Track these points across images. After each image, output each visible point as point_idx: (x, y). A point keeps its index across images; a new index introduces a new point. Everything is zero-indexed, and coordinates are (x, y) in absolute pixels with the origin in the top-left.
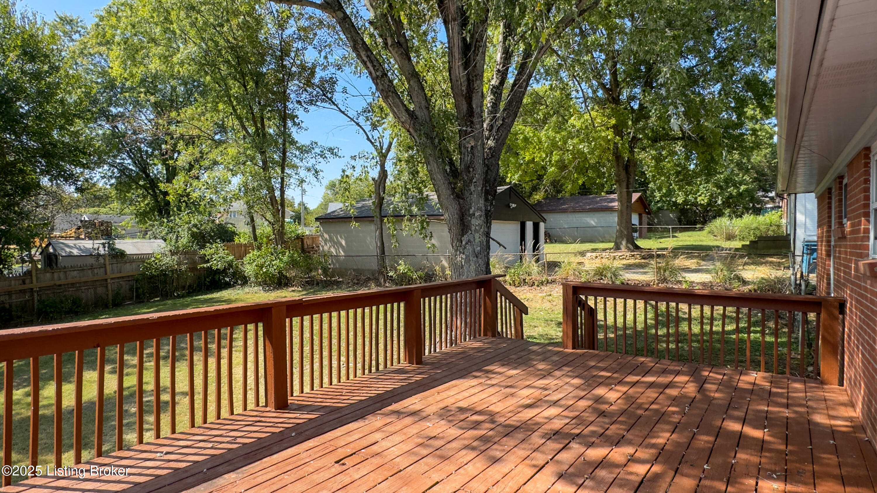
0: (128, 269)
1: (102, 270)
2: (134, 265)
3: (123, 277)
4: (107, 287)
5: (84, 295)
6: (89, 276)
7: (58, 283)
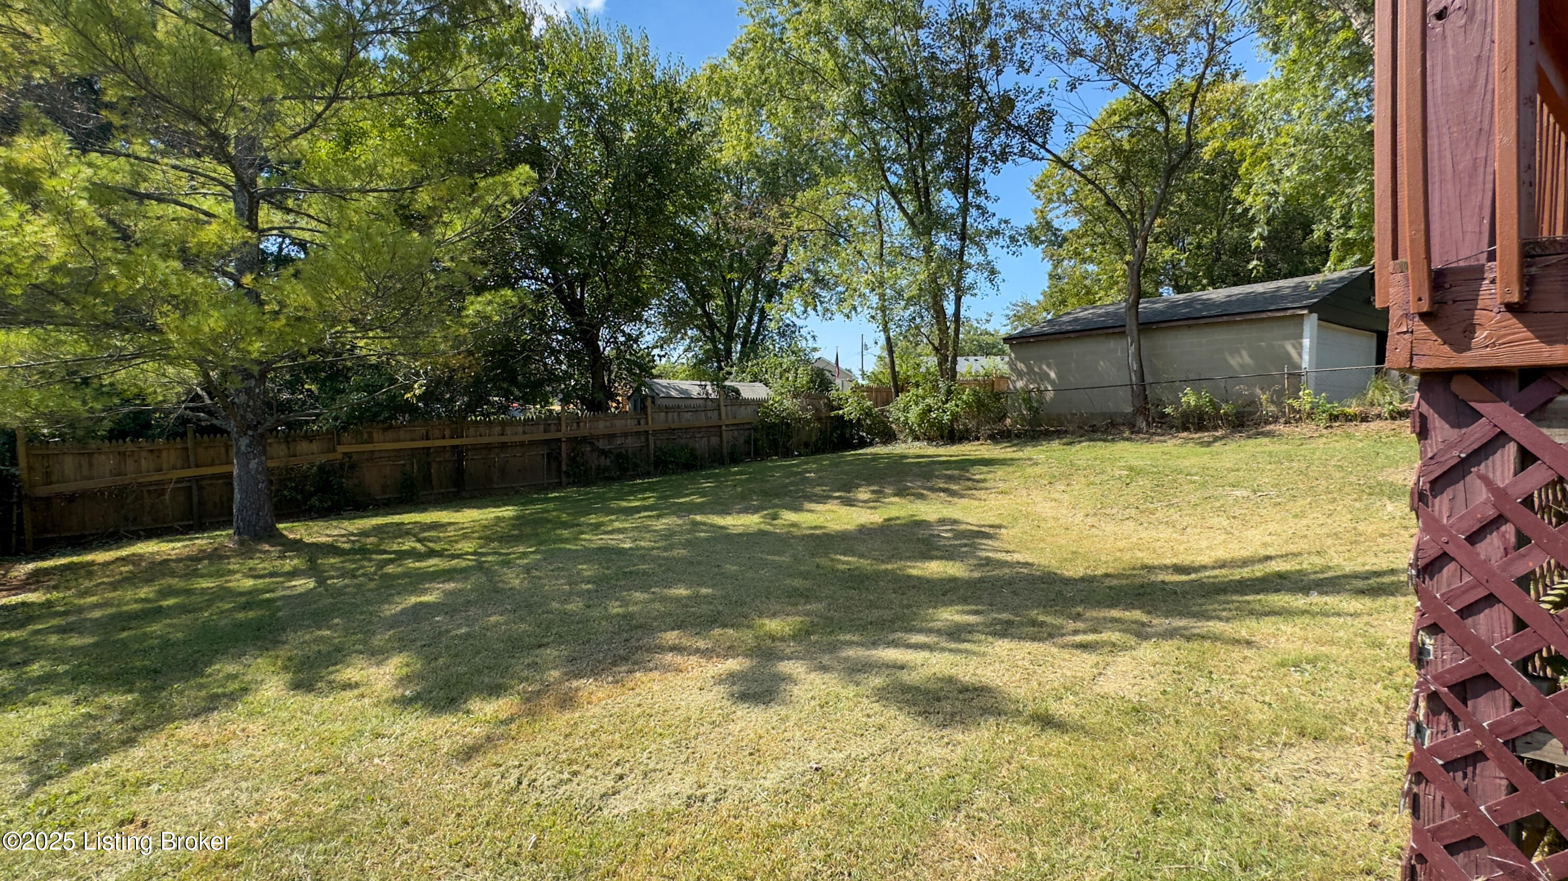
0: (744, 415)
1: (716, 412)
2: (750, 409)
3: (737, 425)
4: (721, 436)
5: (697, 445)
6: (702, 420)
7: (673, 426)
